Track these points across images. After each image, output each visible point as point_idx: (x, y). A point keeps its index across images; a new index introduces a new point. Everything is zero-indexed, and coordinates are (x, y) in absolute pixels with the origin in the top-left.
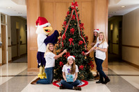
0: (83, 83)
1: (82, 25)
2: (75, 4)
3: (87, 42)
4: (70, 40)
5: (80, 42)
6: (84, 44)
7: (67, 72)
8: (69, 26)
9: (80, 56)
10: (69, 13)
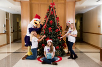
0: (59, 59)
1: (58, 18)
2: (53, 4)
3: (61, 30)
4: (50, 28)
5: (57, 30)
6: (59, 32)
7: (47, 51)
8: (49, 19)
9: (57, 40)
10: (49, 10)
